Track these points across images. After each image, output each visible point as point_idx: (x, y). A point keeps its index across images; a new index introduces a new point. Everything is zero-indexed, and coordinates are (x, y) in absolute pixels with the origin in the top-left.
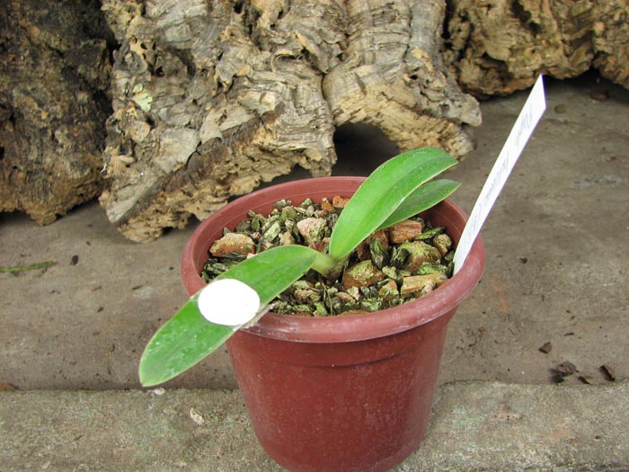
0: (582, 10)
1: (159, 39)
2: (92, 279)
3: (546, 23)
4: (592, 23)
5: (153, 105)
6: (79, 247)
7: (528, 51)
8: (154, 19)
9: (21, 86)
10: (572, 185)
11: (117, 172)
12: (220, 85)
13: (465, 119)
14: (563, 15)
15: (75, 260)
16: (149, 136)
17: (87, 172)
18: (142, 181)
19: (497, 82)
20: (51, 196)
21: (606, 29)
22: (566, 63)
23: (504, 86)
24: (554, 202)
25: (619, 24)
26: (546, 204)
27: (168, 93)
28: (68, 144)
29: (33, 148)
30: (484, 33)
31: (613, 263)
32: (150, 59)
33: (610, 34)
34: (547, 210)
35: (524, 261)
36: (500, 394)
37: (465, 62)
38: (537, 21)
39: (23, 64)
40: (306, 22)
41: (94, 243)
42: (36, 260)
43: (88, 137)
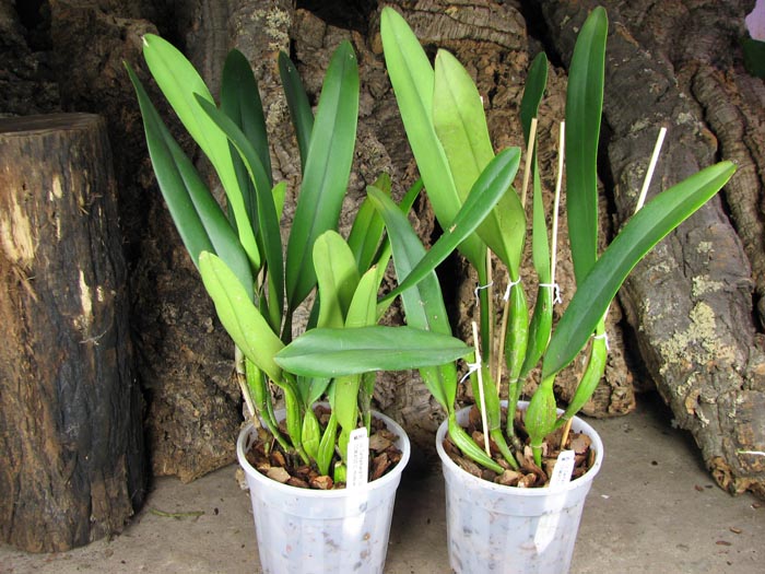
2: (231, 525)
6: (216, 502)
9: (181, 391)
15: (217, 511)
17: (223, 453)
20: (198, 468)
28: (212, 435)
29: (188, 434)
39: (181, 375)
41: (225, 499)
42: (189, 510)
43: (224, 430)
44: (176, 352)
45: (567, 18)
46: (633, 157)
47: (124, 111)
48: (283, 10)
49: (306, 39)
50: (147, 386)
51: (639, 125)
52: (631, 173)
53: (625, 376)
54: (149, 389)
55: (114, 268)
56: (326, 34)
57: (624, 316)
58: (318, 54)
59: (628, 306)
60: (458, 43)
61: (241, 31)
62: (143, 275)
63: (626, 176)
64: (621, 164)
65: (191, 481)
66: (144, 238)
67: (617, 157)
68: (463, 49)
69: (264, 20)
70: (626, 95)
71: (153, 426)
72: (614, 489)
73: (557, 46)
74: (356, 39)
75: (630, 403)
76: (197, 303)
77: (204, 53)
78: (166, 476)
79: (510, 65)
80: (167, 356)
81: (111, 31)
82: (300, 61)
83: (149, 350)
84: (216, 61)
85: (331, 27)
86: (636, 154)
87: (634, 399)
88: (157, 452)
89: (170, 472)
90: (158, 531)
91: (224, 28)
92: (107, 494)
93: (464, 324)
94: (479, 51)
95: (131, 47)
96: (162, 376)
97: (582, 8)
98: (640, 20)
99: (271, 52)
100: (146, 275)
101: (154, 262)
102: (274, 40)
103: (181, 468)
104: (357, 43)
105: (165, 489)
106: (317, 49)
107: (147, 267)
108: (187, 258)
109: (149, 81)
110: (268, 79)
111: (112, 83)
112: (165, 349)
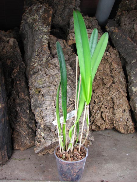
0: (112, 118)
1: (45, 125)
2: (33, 162)
4: (113, 121)
5: (44, 135)
6: (29, 156)
7: (103, 125)
8: (45, 121)
9: (21, 128)
10: (108, 150)
11: (38, 146)
12: (55, 134)
14: (109, 118)
15: (29, 158)
16: (44, 141)
17: (31, 144)
18: (42, 147)
19: (98, 129)
20: (25, 147)
21: (116, 122)
22: (109, 127)
25: (118, 121)
26: (103, 153)
27: (46, 133)
29: (23, 139)
30: (96, 120)
31: (112, 165)
32: (44, 128)
33: (116, 123)
34: (104, 154)
35: (99, 163)
37: (93, 125)
38: (105, 120)
39: (21, 124)
40: (68, 125)
41: (31, 155)
42: (23, 158)
43: (31, 138)
44: (20, 118)
45: (115, 36)
46: (132, 69)
47: (8, 60)
48: (46, 35)
49: (52, 42)
50: (13, 127)
51: (133, 61)
52: (132, 73)
53: (132, 123)
54: (13, 128)
55: (3, 99)
56: (57, 41)
57: (131, 109)
58: (55, 45)
59: (132, 106)
61: (36, 40)
62: (12, 99)
63: (131, 74)
64: (129, 71)
65: (23, 151)
66: (12, 90)
67: (128, 69)
69: (42, 38)
70: (130, 54)
71: (14, 137)
72: (130, 153)
73: (113, 43)
74: (64, 42)
75: (133, 130)
76: (25, 106)
77: (28, 46)
78: (17, 149)
80: (18, 119)
81: (5, 41)
82: (51, 47)
83: (13, 118)
84: (31, 48)
85: (58, 39)
86: (133, 68)
87: (134, 129)
88: (15, 144)
89: (18, 148)
90: (14, 164)
91: (32, 40)
92: (2, 155)
93: (91, 111)
95: (10, 44)
96: (16, 124)
97: (119, 33)
98: (133, 36)
99: (44, 45)
101: (15, 96)
102: (44, 42)
103: (21, 147)
105: (17, 152)
107: (13, 97)
108: (23, 95)
109: (14, 52)
110: (43, 52)
111: (5, 53)
112: (17, 118)
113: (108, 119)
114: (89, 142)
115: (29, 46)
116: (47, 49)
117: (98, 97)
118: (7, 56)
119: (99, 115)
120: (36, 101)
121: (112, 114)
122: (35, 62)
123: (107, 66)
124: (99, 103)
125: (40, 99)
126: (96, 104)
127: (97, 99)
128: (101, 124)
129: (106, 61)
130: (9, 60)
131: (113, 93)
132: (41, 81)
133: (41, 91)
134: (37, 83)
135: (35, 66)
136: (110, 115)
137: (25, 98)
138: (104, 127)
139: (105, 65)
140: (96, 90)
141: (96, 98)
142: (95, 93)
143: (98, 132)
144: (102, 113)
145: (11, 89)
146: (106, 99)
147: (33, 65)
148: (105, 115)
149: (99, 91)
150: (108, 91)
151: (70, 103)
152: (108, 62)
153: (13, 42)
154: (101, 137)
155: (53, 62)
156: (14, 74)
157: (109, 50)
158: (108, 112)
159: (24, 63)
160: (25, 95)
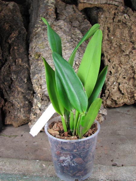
0: (132, 91)
1: (43, 93)
2: (25, 140)
3: (125, 93)
4: (134, 94)
5: (41, 106)
6: (23, 133)
8: (43, 89)
9: (15, 99)
10: (126, 128)
11: (33, 119)
13: (103, 113)
14: (129, 91)
15: (22, 135)
16: (40, 113)
17: (26, 118)
19: (114, 104)
20: (18, 122)
22: (129, 101)
23: (116, 105)
24: (122, 132)
27: (44, 104)
28: (23, 112)
29: (16, 112)
30: (112, 94)
31: (131, 145)
32: (41, 97)
34: (120, 133)
35: (112, 143)
36: (99, 167)
37: (108, 100)
38: (123, 92)
39: (16, 95)
41: (26, 132)
42: (14, 135)
43: (27, 111)
44: (15, 88)
47: (5, 24)
49: (60, 7)
50: (5, 98)
54: (6, 99)
56: (66, 6)
58: (63, 11)
60: (103, 5)
61: (41, 6)
62: (7, 66)
65: (17, 127)
66: (9, 57)
68: (105, 7)
69: (47, 2)
71: (6, 109)
74: (74, 7)
76: (23, 75)
78: (8, 125)
79: (119, 10)
80: (12, 89)
81: (3, 4)
82: (58, 13)
83: (7, 87)
88: (6, 117)
89: (10, 123)
93: (106, 83)
94: (110, 7)
95: (8, 8)
96: (10, 95)
99: (49, 9)
100: (8, 66)
101: (10, 62)
102: (49, 6)
103: (13, 122)
104: (74, 8)
106: (63, 10)
107: (8, 64)
108: (20, 62)
109: (13, 16)
110: (48, 16)
111: (3, 17)
112: (11, 87)
113: (127, 92)
114: (100, 117)
115: (33, 14)
116: (52, 13)
117: (115, 66)
118: (4, 20)
119: (116, 88)
120: (35, 68)
121: (132, 85)
122: (38, 28)
123: (126, 31)
124: (116, 73)
125: (40, 64)
126: (112, 75)
127: (113, 70)
128: (118, 98)
129: (125, 25)
130: (7, 24)
131: (134, 60)
132: (42, 45)
133: (40, 55)
134: (38, 47)
135: (37, 31)
136: (130, 87)
137: (23, 66)
138: (122, 101)
139: (123, 31)
140: (112, 59)
141: (112, 67)
142: (111, 62)
143: (114, 110)
144: (119, 84)
145: (7, 56)
146: (124, 68)
147: (36, 31)
148: (123, 86)
149: (116, 59)
150: (127, 59)
151: (76, 67)
152: (127, 27)
153: (13, 6)
154: (119, 114)
155: (58, 25)
156: (12, 38)
157: (128, 12)
158: (128, 84)
159: (24, 28)
160: (24, 62)
